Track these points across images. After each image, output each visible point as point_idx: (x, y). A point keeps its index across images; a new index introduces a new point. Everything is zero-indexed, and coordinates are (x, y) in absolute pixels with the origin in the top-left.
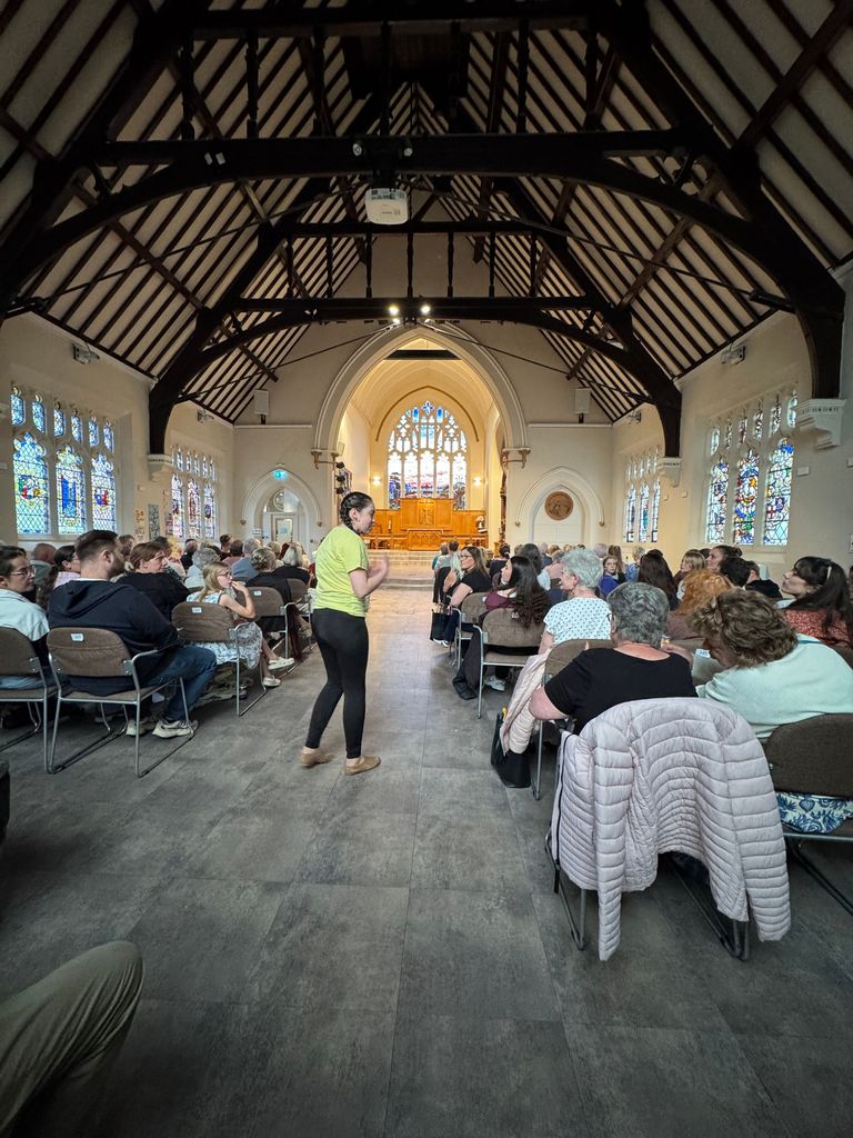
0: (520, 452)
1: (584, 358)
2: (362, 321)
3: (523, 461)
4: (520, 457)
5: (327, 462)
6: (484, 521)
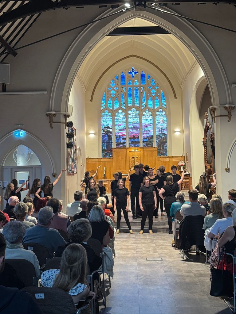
0: (227, 108)
3: (229, 116)
5: (60, 122)
6: (185, 165)
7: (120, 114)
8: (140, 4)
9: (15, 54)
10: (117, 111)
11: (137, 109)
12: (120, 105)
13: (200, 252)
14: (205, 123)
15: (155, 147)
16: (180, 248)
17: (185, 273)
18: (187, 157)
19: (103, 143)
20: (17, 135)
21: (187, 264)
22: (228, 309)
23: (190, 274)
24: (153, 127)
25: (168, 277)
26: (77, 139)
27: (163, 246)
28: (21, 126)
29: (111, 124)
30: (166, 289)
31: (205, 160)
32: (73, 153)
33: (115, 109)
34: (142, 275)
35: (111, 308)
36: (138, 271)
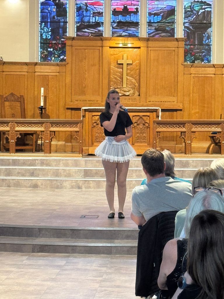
15: (180, 37)
19: (42, 22)
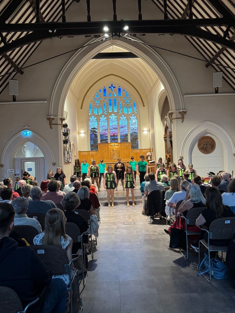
0: (180, 113)
1: (218, 54)
2: (84, 36)
3: (183, 118)
4: (180, 116)
5: (58, 124)
6: (151, 155)
7: (103, 118)
8: (116, 35)
9: (22, 73)
10: (101, 116)
11: (116, 114)
12: (103, 111)
13: (163, 217)
14: (165, 124)
15: (129, 142)
16: (148, 215)
17: (151, 233)
18: (152, 149)
19: (91, 140)
20: (25, 134)
21: (153, 226)
22: (183, 257)
23: (155, 233)
24: (128, 128)
25: (139, 235)
26: (71, 136)
27: (136, 214)
28: (28, 127)
29: (97, 126)
30: (137, 245)
31: (166, 151)
32: (68, 148)
33: (99, 114)
34: (120, 235)
35: (97, 260)
36: (117, 233)
